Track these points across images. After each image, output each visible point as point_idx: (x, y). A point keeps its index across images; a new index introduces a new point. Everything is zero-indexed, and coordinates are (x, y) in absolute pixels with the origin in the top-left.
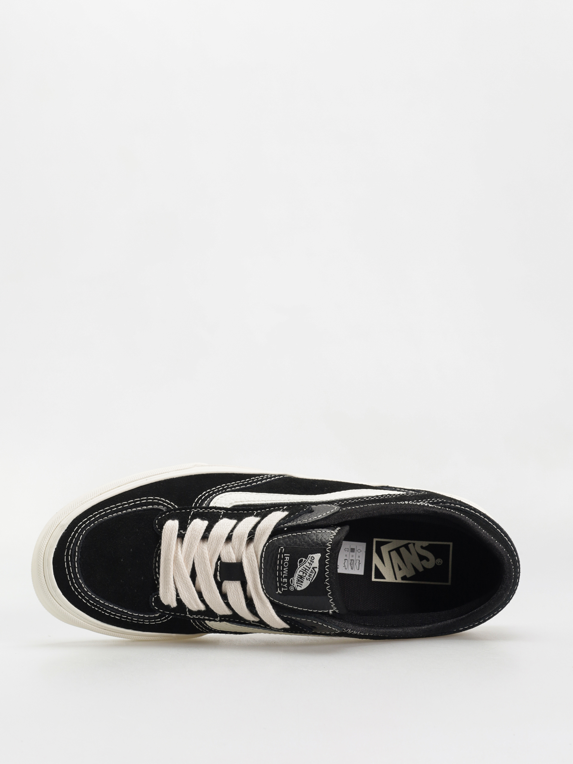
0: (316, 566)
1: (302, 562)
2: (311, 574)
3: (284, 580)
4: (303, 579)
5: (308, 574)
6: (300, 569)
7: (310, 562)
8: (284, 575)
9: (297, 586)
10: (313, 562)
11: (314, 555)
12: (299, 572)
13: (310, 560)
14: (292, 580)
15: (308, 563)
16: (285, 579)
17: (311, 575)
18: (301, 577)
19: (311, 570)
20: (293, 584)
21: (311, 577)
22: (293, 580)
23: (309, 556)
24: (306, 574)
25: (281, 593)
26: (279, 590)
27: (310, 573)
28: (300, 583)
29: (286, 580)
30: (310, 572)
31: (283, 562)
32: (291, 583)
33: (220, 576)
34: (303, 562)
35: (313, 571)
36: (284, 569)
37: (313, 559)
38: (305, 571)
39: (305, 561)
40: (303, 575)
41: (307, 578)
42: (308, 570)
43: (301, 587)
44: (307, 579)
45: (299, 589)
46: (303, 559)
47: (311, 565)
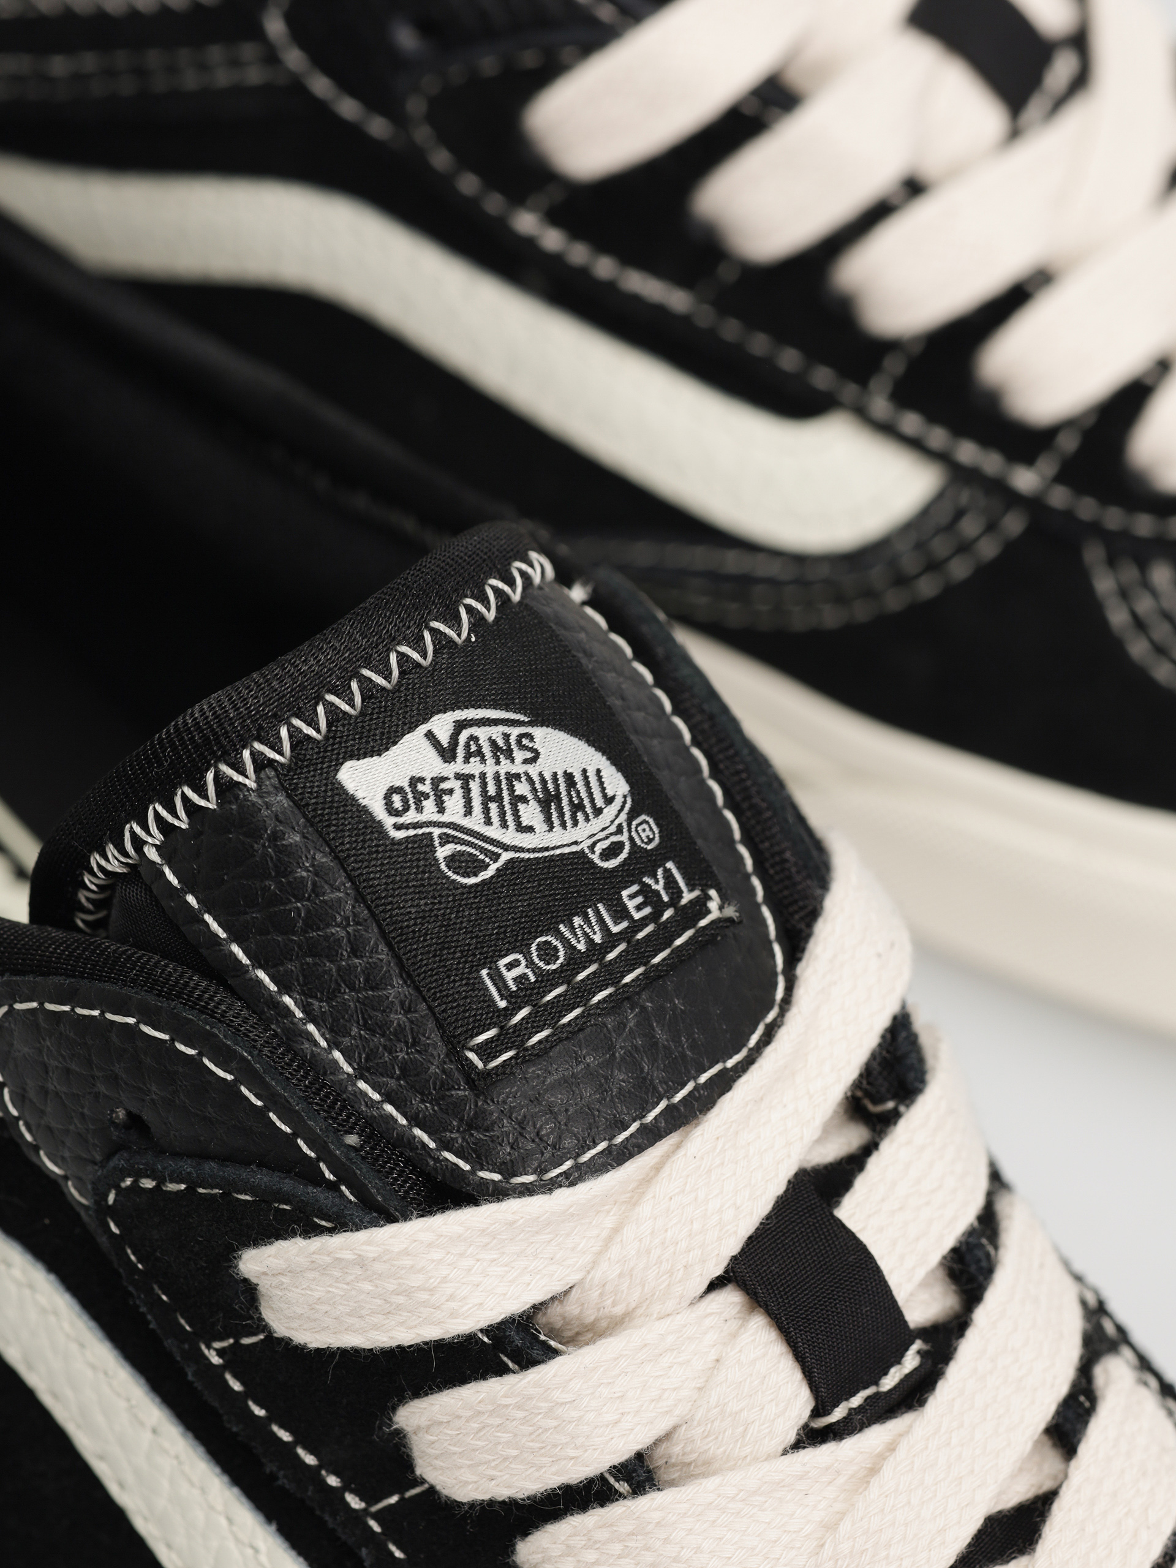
0: (426, 744)
1: (464, 848)
2: (487, 750)
3: (639, 908)
4: (551, 786)
5: (505, 767)
6: (510, 837)
7: (429, 805)
8: (615, 929)
9: (609, 800)
10: (415, 781)
11: (378, 810)
12: (530, 829)
13: (419, 809)
14: (607, 854)
15: (441, 810)
16: (631, 905)
17: (493, 743)
18: (548, 801)
19: (467, 760)
20: (619, 830)
21: (507, 737)
22: (598, 848)
23: (400, 835)
24: (512, 777)
25: (713, 893)
26: (709, 912)
27: (490, 761)
28: (584, 794)
29: (632, 897)
30: (483, 760)
31: (547, 980)
32: (624, 855)
33: (898, 1360)
34: (459, 848)
35: (467, 746)
36: (582, 947)
37: (399, 790)
38: (498, 798)
39: (446, 839)
40: (530, 796)
41: (526, 761)
42: (484, 785)
43: (598, 771)
44: (529, 755)
45: (617, 784)
46: (451, 860)
47: (437, 781)
